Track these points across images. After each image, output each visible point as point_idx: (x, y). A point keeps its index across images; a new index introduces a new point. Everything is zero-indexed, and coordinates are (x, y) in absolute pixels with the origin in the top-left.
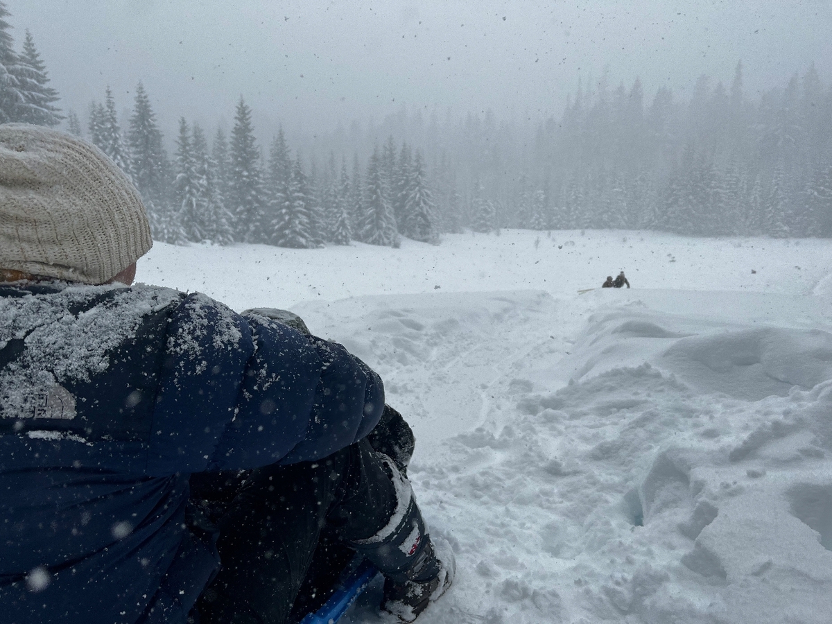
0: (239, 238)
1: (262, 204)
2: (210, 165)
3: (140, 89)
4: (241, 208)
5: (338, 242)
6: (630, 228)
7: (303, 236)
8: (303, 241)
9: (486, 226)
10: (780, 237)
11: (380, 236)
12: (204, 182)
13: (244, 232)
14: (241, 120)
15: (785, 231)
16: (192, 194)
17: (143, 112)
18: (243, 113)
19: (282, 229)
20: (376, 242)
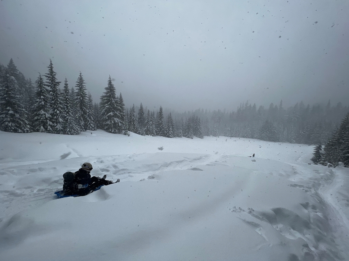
0: (157, 135)
1: (163, 128)
2: (153, 119)
3: (141, 104)
4: (159, 128)
5: (179, 137)
6: (251, 138)
7: (171, 135)
8: (171, 136)
9: (216, 135)
10: (293, 143)
11: (189, 136)
12: (151, 123)
13: (159, 133)
14: (160, 110)
15: (294, 142)
16: (148, 125)
17: (141, 109)
18: (161, 109)
19: (167, 133)
20: (188, 137)
